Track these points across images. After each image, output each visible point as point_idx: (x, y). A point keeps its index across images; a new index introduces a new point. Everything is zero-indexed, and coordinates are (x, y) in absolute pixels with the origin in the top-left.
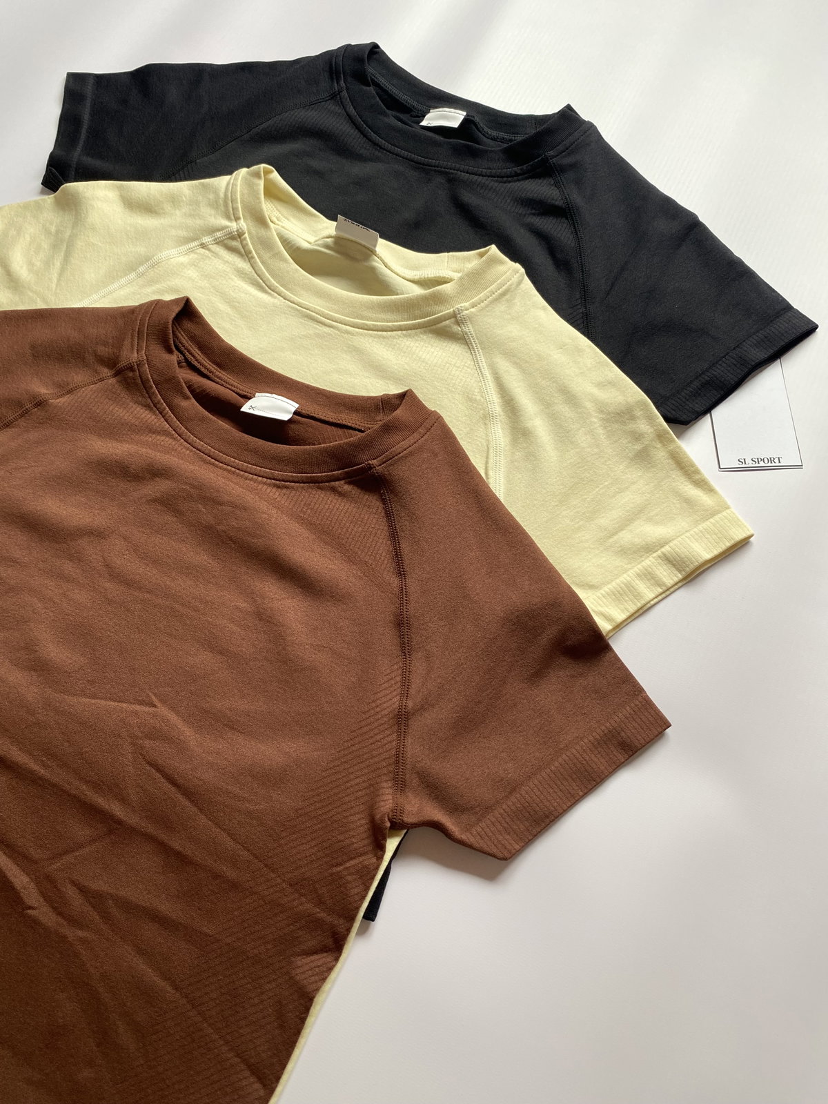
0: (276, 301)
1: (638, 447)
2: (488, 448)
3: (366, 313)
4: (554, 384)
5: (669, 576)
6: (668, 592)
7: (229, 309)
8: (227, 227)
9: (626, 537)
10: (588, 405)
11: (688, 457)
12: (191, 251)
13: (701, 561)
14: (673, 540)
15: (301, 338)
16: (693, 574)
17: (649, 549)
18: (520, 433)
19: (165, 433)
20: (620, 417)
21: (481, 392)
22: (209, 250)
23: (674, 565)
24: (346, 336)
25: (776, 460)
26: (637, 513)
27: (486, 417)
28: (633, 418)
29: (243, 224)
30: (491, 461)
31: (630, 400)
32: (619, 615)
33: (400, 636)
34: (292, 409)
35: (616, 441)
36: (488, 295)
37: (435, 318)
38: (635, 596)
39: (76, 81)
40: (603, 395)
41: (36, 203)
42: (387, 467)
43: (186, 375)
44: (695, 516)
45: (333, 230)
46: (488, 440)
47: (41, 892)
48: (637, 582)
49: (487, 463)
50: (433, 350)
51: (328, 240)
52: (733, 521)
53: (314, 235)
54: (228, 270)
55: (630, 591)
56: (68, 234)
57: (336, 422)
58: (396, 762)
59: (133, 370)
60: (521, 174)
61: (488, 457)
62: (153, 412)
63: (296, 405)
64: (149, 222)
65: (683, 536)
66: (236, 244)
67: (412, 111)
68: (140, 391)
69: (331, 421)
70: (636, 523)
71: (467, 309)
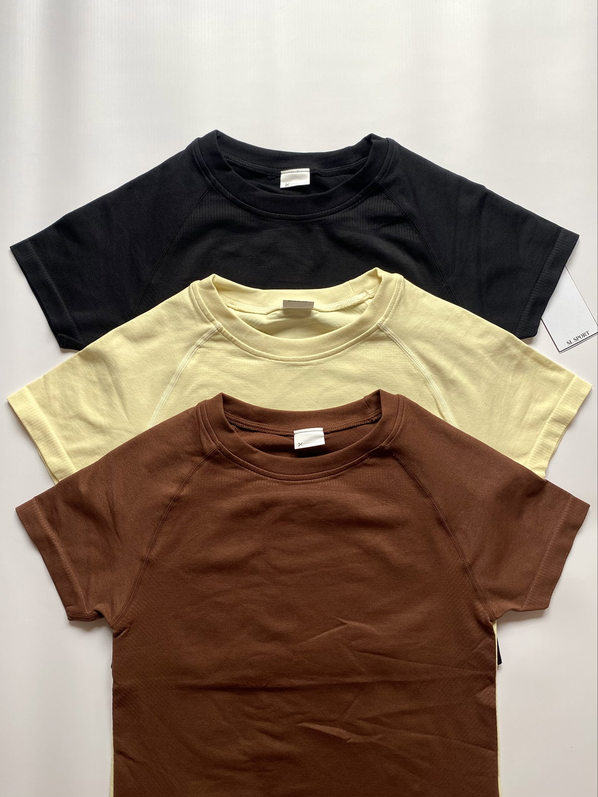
0: (265, 363)
1: (515, 362)
2: (435, 400)
4: (455, 346)
5: (558, 429)
6: (561, 437)
7: (241, 381)
8: (209, 329)
9: (530, 417)
10: (480, 351)
11: (543, 357)
12: (194, 353)
13: (574, 415)
14: (554, 408)
15: (294, 380)
16: (568, 423)
17: (544, 418)
18: (448, 383)
19: (257, 479)
20: (500, 350)
21: (416, 368)
23: (560, 422)
24: (318, 366)
26: (530, 400)
27: (426, 382)
28: (507, 348)
29: (219, 323)
30: (440, 406)
31: (502, 339)
32: (544, 463)
33: (445, 528)
34: (322, 434)
35: (502, 364)
36: (392, 305)
37: (367, 333)
38: (548, 448)
39: (20, 251)
40: (485, 342)
41: (67, 363)
42: (392, 443)
43: (246, 439)
44: (559, 389)
45: (280, 305)
46: (433, 395)
47: (348, 731)
48: (546, 440)
49: (439, 408)
50: (373, 351)
51: (278, 312)
52: (580, 384)
53: (262, 306)
54: (224, 355)
55: (544, 447)
56: (110, 380)
57: (347, 426)
58: (476, 590)
59: (218, 453)
60: (362, 197)
61: (437, 405)
62: (241, 469)
63: (322, 429)
64: (153, 344)
65: (558, 404)
66: (220, 336)
67: (267, 176)
68: (227, 461)
69: (344, 427)
70: (531, 407)
71: (384, 321)
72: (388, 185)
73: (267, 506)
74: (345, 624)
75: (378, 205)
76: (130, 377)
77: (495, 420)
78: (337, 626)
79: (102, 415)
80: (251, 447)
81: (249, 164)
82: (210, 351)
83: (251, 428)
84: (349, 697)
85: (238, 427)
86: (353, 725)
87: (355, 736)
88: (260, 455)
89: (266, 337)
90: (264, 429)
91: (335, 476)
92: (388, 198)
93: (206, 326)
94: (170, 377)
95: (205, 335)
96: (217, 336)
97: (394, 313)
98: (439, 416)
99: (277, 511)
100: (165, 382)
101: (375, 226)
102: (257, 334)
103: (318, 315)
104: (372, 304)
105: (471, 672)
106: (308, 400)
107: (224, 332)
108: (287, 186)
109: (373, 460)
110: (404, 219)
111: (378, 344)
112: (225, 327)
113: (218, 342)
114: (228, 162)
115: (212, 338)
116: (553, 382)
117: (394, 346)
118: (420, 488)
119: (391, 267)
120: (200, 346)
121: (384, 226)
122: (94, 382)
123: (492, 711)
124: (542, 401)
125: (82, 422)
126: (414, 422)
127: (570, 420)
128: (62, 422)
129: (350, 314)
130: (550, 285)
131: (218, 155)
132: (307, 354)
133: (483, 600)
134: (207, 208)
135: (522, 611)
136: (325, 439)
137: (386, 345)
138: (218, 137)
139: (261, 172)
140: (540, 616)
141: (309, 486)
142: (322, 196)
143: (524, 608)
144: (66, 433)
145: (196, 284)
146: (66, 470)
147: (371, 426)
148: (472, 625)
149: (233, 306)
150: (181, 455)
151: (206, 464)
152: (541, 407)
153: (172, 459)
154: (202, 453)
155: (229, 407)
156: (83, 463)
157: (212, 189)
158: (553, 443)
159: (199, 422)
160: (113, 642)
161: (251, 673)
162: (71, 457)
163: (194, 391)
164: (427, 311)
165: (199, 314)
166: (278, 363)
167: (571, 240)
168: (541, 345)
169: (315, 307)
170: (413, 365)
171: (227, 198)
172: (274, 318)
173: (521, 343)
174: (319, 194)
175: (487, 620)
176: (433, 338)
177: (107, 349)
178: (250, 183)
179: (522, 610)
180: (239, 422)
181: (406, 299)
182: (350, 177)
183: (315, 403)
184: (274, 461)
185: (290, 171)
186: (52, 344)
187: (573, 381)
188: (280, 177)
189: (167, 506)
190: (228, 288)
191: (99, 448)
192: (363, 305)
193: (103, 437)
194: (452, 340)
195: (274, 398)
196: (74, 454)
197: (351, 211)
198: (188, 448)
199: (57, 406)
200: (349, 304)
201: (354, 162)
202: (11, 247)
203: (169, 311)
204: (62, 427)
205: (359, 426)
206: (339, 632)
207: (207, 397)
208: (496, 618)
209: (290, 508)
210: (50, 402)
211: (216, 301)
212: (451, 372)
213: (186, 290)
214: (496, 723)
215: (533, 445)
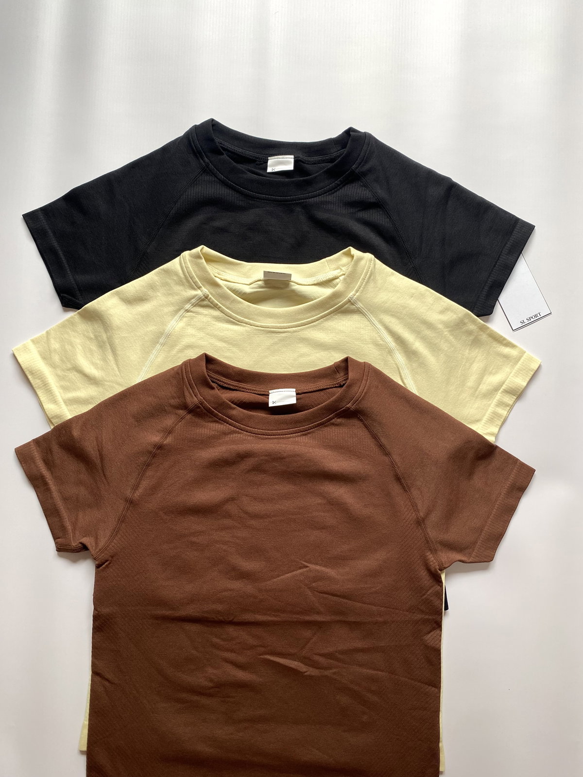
0: (247, 328)
1: (472, 338)
2: (398, 368)
3: (299, 317)
4: (418, 320)
5: (509, 400)
6: (512, 407)
7: (224, 344)
8: (197, 295)
9: (484, 388)
10: (440, 326)
11: (498, 334)
12: (182, 317)
13: (523, 387)
14: (506, 380)
15: (272, 346)
16: (519, 394)
17: (496, 389)
18: (410, 353)
19: (234, 432)
20: (457, 326)
21: (382, 339)
22: (191, 312)
23: (511, 393)
24: (295, 334)
25: (538, 315)
26: (484, 372)
27: (390, 352)
28: (465, 324)
29: (205, 290)
30: (403, 374)
31: (460, 315)
32: (495, 430)
33: (401, 484)
34: (295, 394)
35: (460, 339)
36: (362, 281)
37: (339, 306)
38: (499, 417)
39: (30, 218)
40: (445, 317)
41: (68, 320)
42: (357, 405)
43: (226, 396)
44: (511, 363)
45: (261, 277)
46: (396, 364)
47: (306, 665)
48: (497, 409)
49: (401, 376)
50: (344, 323)
51: (260, 283)
52: (530, 359)
53: (246, 278)
54: (209, 319)
55: (495, 415)
56: (104, 336)
57: (317, 389)
58: (428, 542)
59: (199, 407)
60: (341, 184)
61: (400, 373)
62: (220, 423)
63: (294, 390)
64: (146, 307)
65: (510, 377)
66: (205, 303)
67: (256, 161)
68: (207, 415)
69: (315, 389)
70: (485, 378)
71: (355, 295)
72: (364, 174)
73: (242, 457)
74: (307, 567)
75: (355, 191)
76: (123, 335)
77: (451, 388)
78: (300, 568)
79: (97, 368)
80: (230, 403)
81: (239, 150)
82: (196, 316)
83: (231, 387)
84: (307, 633)
85: (219, 385)
86: (311, 660)
87: (311, 669)
88: (238, 412)
89: (248, 306)
90: (243, 388)
91: (305, 433)
92: (365, 186)
93: (193, 293)
94: (159, 337)
95: (193, 301)
96: (203, 302)
97: (364, 288)
98: (400, 383)
99: (250, 462)
100: (155, 342)
101: (352, 210)
102: (240, 302)
103: (295, 287)
104: (345, 279)
105: (419, 616)
106: (284, 364)
107: (210, 298)
108: (274, 171)
109: (339, 420)
110: (377, 205)
111: (349, 317)
112: (211, 294)
113: (205, 308)
114: (222, 147)
115: (199, 303)
116: (506, 357)
117: (364, 319)
118: (381, 446)
119: (364, 247)
120: (187, 311)
121: (360, 211)
122: (91, 339)
123: (437, 652)
124: (496, 373)
125: (78, 374)
126: (378, 387)
127: (520, 392)
128: (59, 372)
129: (325, 288)
130: (507, 270)
131: (212, 140)
132: (284, 322)
133: (434, 551)
134: (200, 187)
135: (469, 563)
136: (297, 399)
137: (356, 317)
138: (213, 125)
139: (251, 157)
140: (486, 569)
141: (281, 441)
142: (304, 181)
143: (470, 560)
144: (62, 383)
145: (186, 254)
146: (61, 416)
147: (339, 389)
148: (423, 574)
149: (219, 276)
150: (166, 408)
151: (189, 416)
152: (493, 380)
153: (159, 411)
154: (185, 407)
155: (211, 367)
156: (77, 411)
157: (206, 170)
158: (503, 412)
159: (183, 378)
160: (96, 573)
161: (219, 607)
162: (67, 405)
163: (181, 351)
164: (394, 288)
165: (188, 281)
166: (259, 330)
167: (527, 230)
168: (497, 323)
169: (292, 279)
170: (380, 336)
171: (219, 179)
172: (256, 288)
173: (477, 320)
174: (301, 179)
175: (436, 569)
176: (398, 312)
177: (103, 308)
178: (240, 166)
179: (469, 561)
180: (220, 381)
181: (376, 276)
182: (330, 165)
183: (290, 368)
184: (250, 417)
185: (276, 157)
186: (56, 303)
187: (524, 356)
188: (267, 162)
189: (150, 452)
190: (215, 259)
191: (92, 398)
192: (337, 280)
193: (96, 389)
194: (415, 315)
195: (254, 361)
196: (70, 402)
197: (330, 196)
198: (172, 402)
199: (56, 358)
200: (325, 279)
201: (335, 152)
202: (23, 215)
203: (161, 278)
204: (60, 378)
205: (328, 388)
206: (301, 574)
207: (192, 357)
208: (445, 568)
209: (262, 460)
210: (50, 355)
211: (204, 270)
212: (413, 345)
213: (177, 260)
214: (440, 663)
215: (485, 413)
